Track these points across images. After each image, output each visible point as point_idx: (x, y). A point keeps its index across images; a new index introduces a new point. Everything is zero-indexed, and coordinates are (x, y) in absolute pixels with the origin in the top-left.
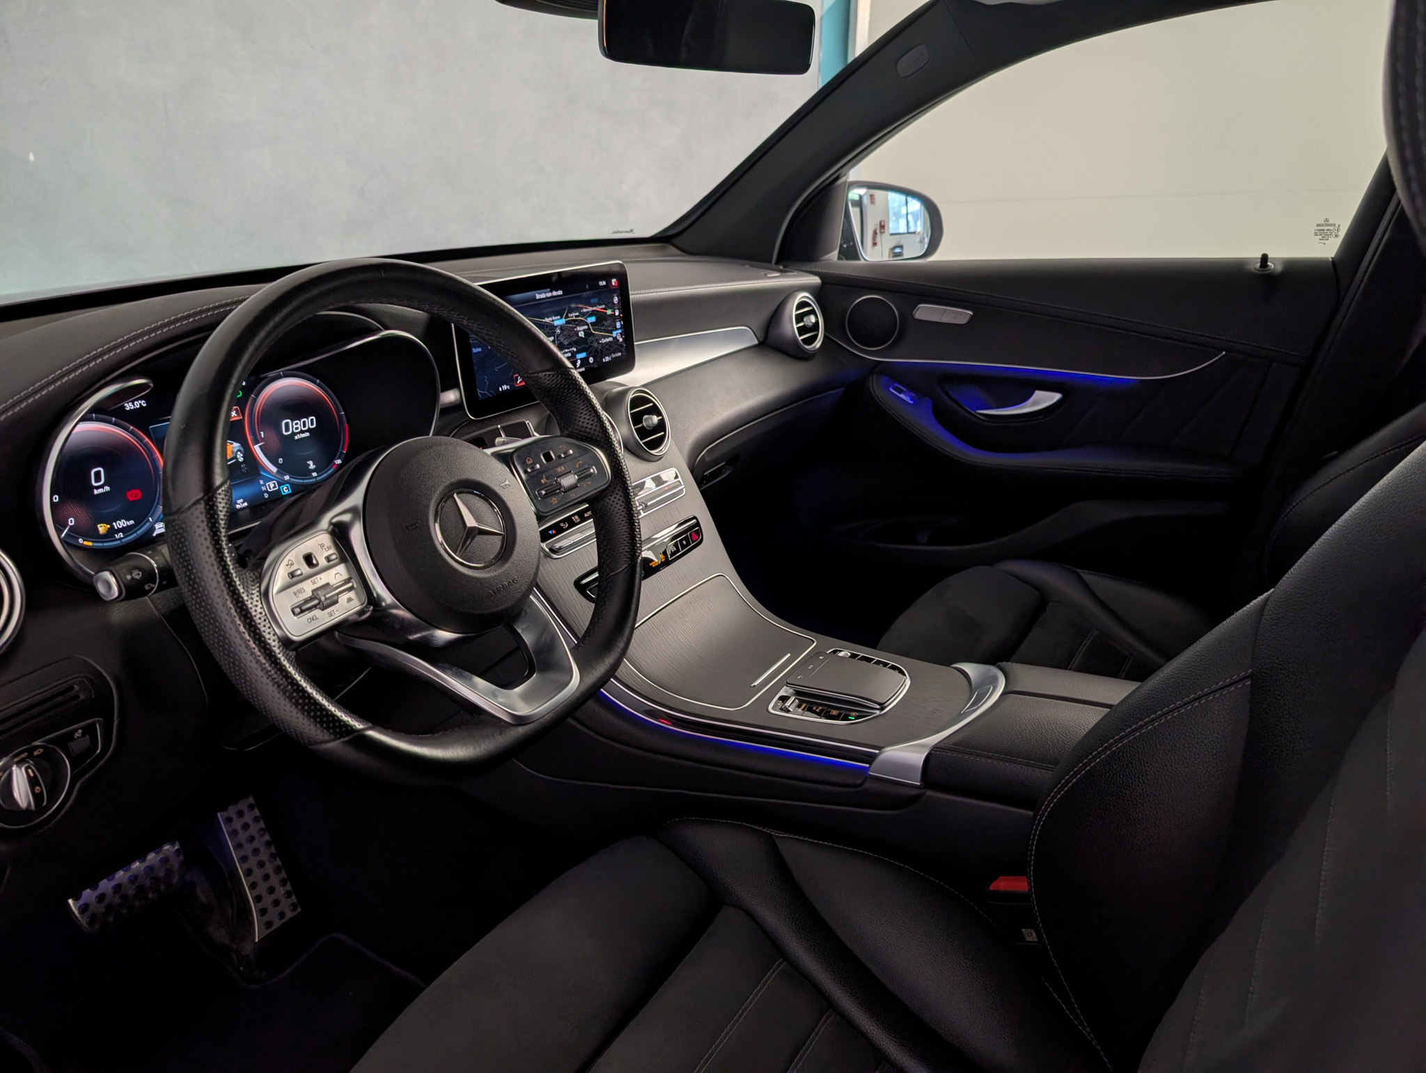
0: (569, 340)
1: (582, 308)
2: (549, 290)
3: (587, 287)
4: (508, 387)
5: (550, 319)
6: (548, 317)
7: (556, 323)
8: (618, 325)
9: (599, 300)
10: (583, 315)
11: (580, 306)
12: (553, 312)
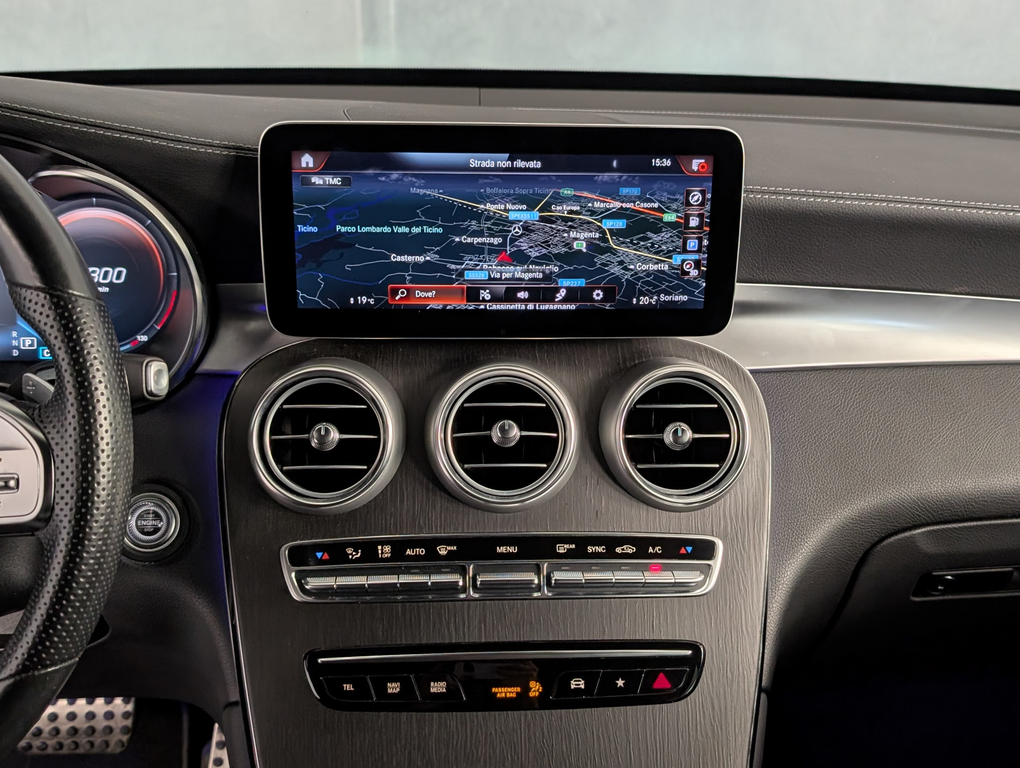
0: (544, 251)
1: (592, 200)
2: (507, 155)
3: (615, 164)
4: (372, 301)
5: (502, 207)
6: (493, 203)
7: (512, 216)
8: (692, 244)
9: (643, 193)
10: (593, 213)
11: (585, 194)
12: (509, 195)
